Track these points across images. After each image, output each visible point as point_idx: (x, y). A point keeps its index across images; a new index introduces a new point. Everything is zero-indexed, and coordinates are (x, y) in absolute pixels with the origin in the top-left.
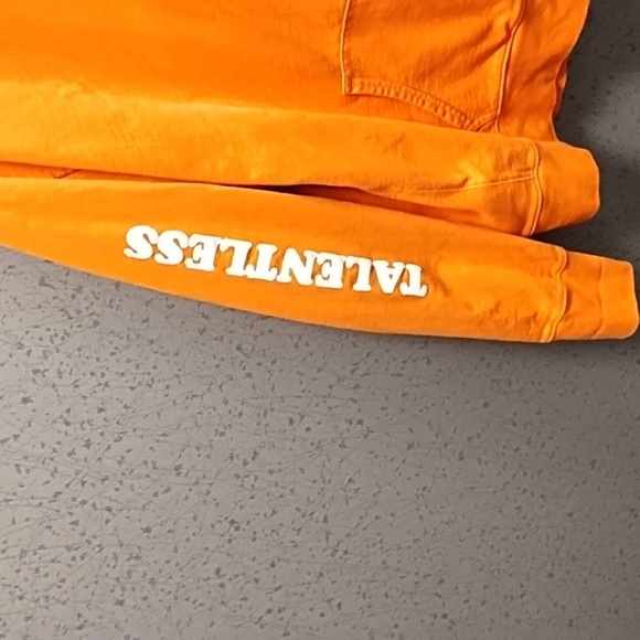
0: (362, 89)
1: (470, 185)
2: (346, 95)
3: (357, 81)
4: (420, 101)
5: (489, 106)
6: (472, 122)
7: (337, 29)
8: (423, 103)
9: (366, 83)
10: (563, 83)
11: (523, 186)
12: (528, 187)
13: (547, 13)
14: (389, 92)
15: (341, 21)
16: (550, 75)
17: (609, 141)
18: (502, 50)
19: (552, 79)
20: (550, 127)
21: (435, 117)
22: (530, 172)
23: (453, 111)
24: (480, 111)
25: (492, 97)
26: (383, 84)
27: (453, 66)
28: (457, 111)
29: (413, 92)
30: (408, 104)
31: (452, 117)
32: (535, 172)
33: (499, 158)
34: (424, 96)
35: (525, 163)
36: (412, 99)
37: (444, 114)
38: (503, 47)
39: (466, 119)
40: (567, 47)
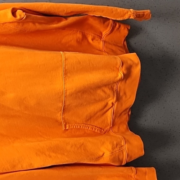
0: (69, 127)
1: (105, 155)
2: (64, 130)
3: (67, 126)
4: (88, 128)
5: (108, 125)
6: (104, 130)
7: (60, 112)
8: (89, 128)
9: (70, 125)
10: (130, 113)
11: (121, 152)
12: (123, 153)
13: (124, 98)
14: (78, 127)
15: (61, 110)
16: (126, 112)
17: (144, 125)
18: (111, 109)
19: (126, 113)
20: (127, 127)
21: (92, 131)
22: (123, 147)
23: (98, 128)
24: (106, 127)
25: (109, 122)
26: (76, 125)
27: (97, 116)
28: (99, 128)
29: (85, 125)
30: (84, 129)
31: (98, 130)
32: (124, 147)
33: (113, 144)
34: (89, 126)
35: (121, 145)
36: (85, 127)
37: (95, 130)
38: (112, 108)
39: (102, 130)
40: (131, 105)
